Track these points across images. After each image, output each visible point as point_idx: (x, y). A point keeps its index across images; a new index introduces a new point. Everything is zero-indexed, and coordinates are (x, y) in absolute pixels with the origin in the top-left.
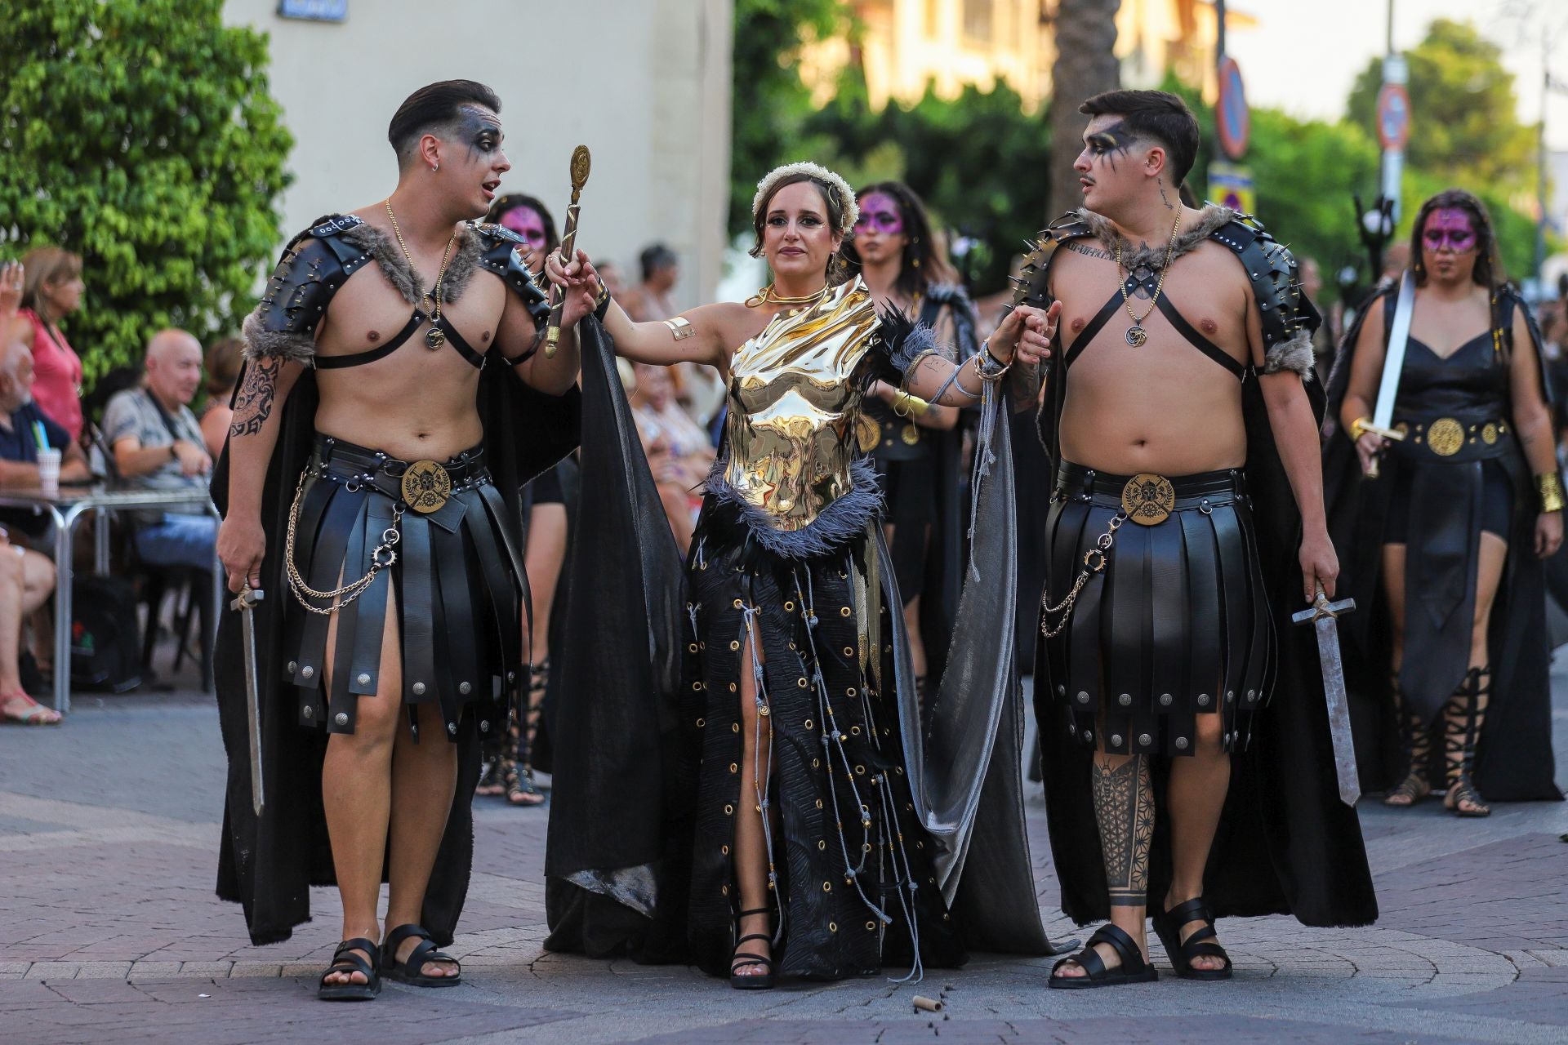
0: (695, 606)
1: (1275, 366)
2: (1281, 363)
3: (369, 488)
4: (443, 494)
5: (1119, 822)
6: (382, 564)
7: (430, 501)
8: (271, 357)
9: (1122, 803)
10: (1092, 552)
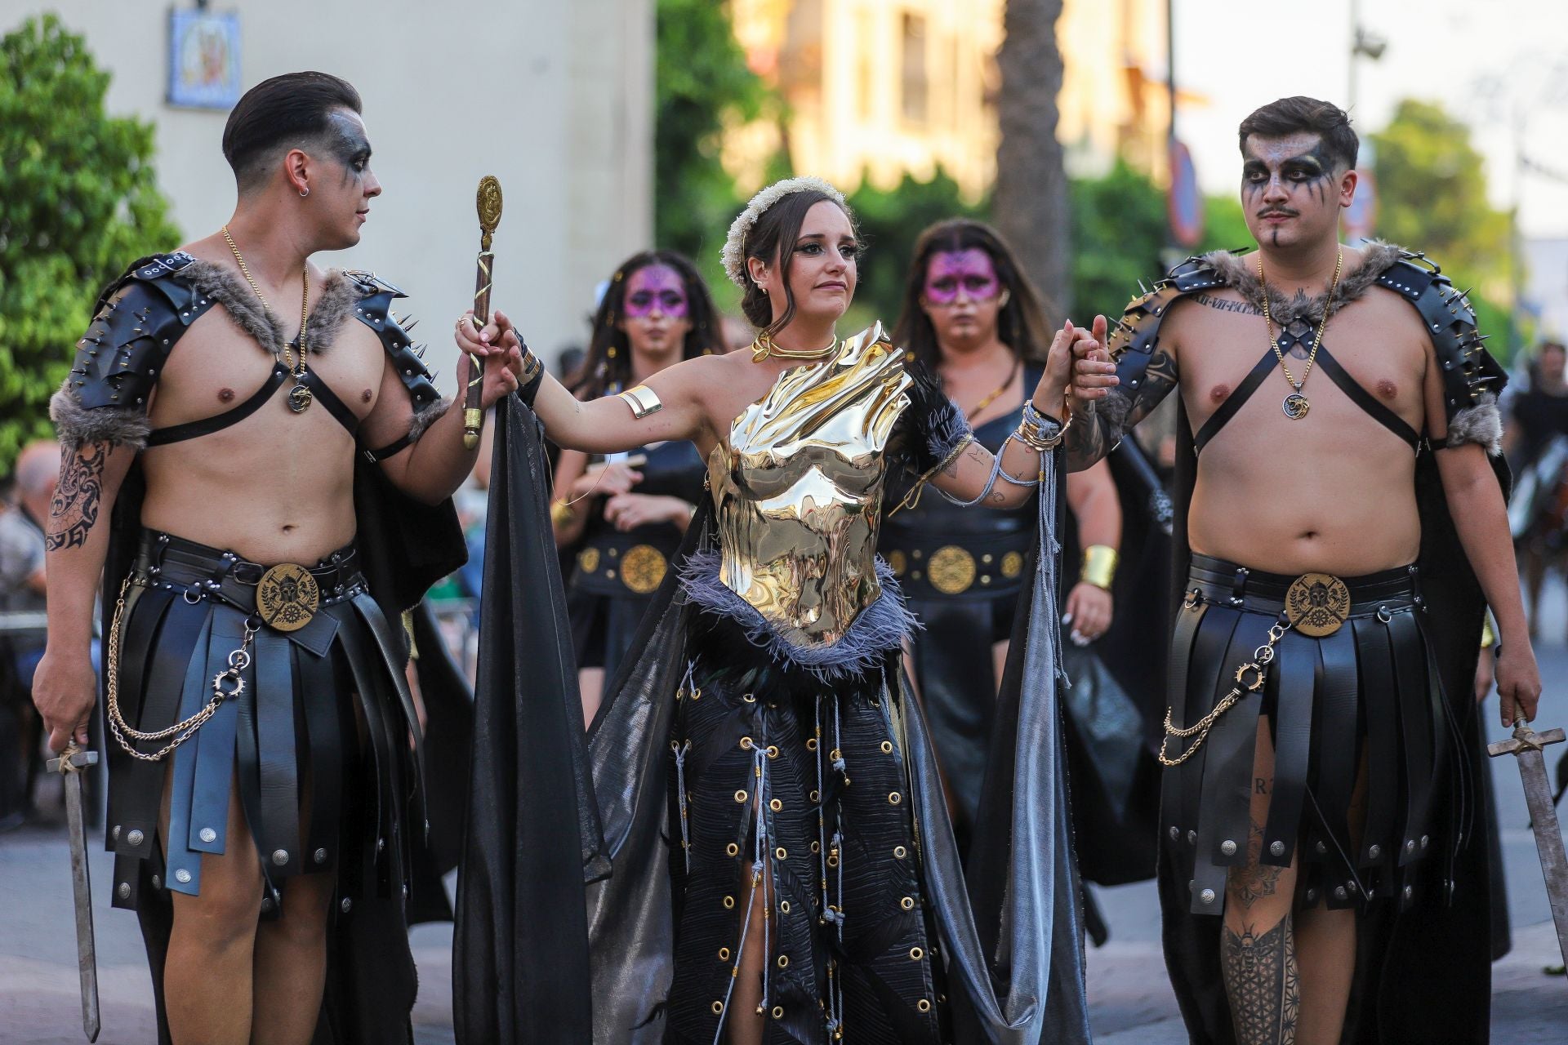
0: (682, 746)
1: (1460, 437)
2: (1468, 434)
3: (214, 598)
4: (310, 607)
5: (1264, 1002)
6: (226, 694)
7: (292, 616)
8: (94, 444)
9: (1268, 979)
10: (1246, 667)
